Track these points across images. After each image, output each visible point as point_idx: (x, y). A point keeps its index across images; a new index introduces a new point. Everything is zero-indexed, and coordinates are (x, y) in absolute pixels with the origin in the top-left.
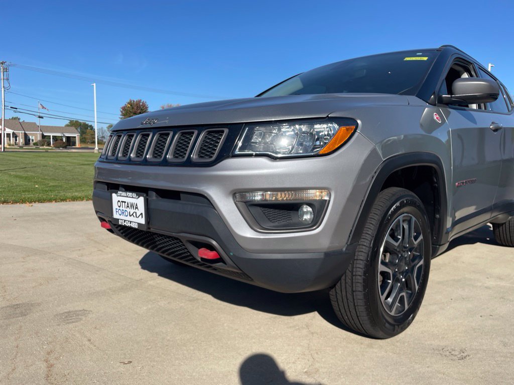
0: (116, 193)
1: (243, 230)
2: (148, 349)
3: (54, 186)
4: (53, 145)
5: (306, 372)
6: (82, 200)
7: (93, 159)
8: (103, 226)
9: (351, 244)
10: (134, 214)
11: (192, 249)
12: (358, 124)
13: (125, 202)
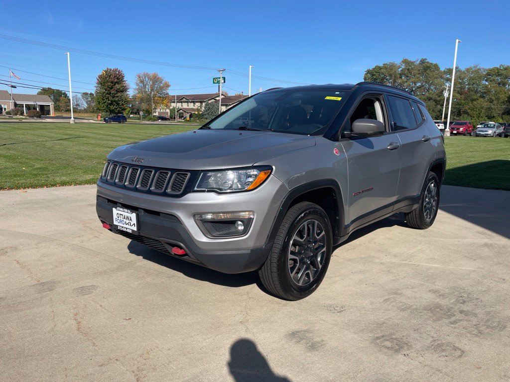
0: (116, 208)
1: (200, 237)
2: (140, 311)
3: (40, 168)
4: (26, 113)
5: (241, 322)
6: (71, 185)
7: (71, 132)
8: (104, 226)
9: (268, 243)
10: (129, 224)
11: (168, 248)
12: (272, 169)
13: (122, 215)
